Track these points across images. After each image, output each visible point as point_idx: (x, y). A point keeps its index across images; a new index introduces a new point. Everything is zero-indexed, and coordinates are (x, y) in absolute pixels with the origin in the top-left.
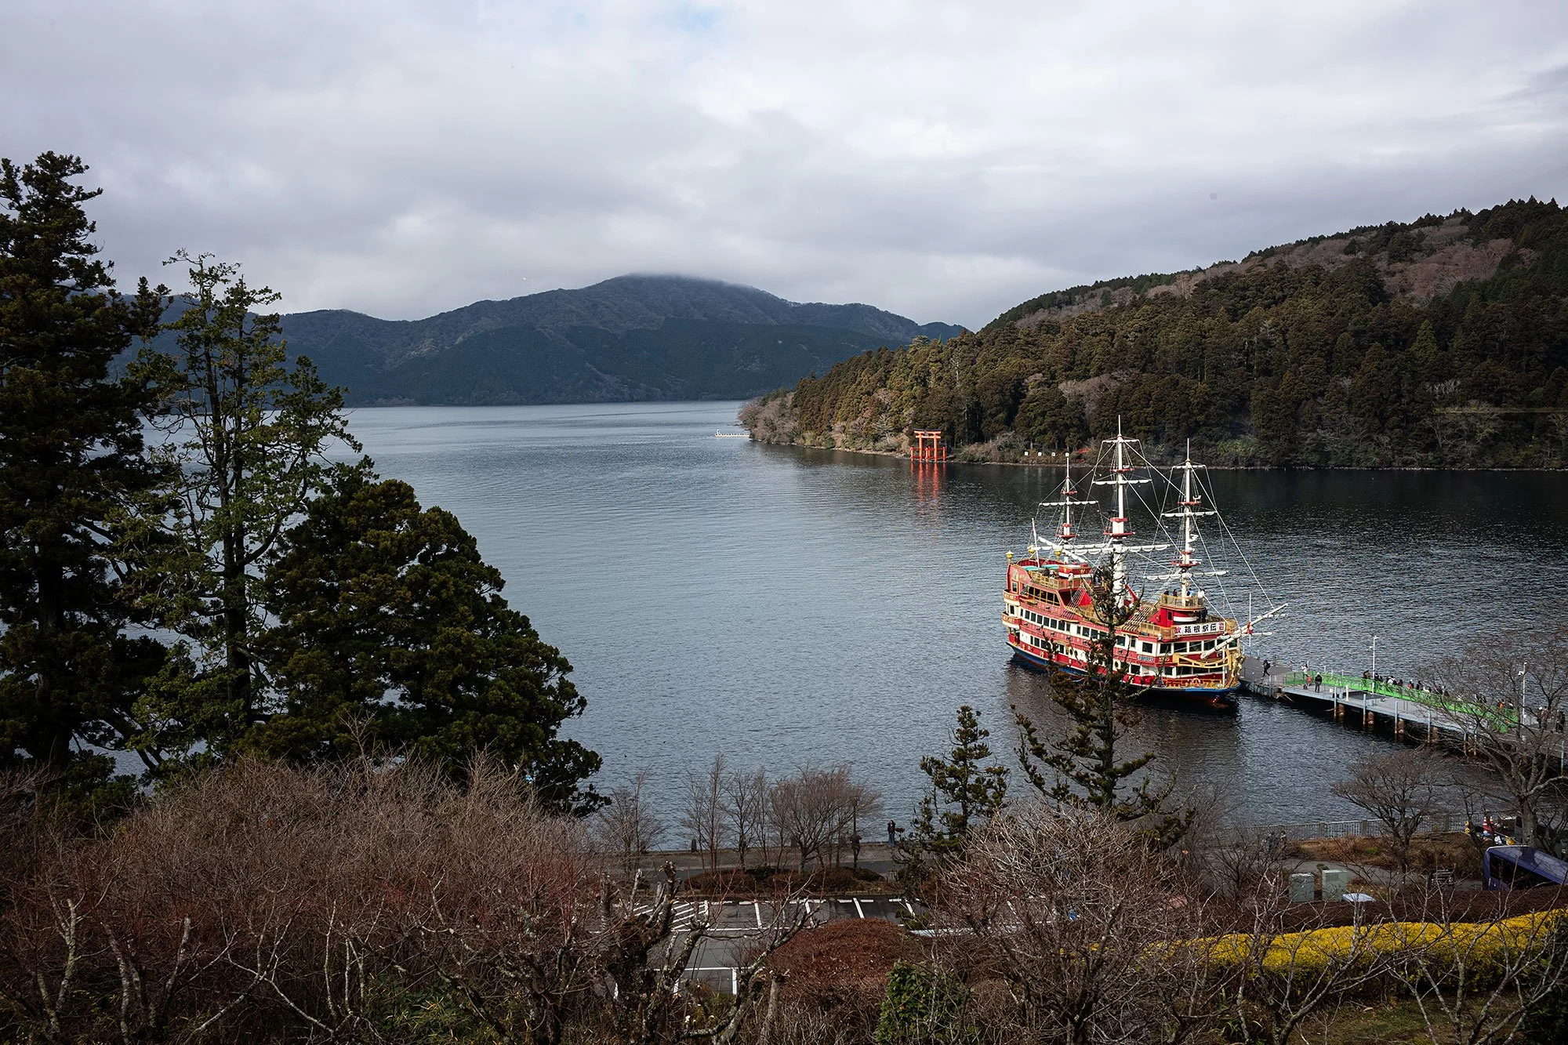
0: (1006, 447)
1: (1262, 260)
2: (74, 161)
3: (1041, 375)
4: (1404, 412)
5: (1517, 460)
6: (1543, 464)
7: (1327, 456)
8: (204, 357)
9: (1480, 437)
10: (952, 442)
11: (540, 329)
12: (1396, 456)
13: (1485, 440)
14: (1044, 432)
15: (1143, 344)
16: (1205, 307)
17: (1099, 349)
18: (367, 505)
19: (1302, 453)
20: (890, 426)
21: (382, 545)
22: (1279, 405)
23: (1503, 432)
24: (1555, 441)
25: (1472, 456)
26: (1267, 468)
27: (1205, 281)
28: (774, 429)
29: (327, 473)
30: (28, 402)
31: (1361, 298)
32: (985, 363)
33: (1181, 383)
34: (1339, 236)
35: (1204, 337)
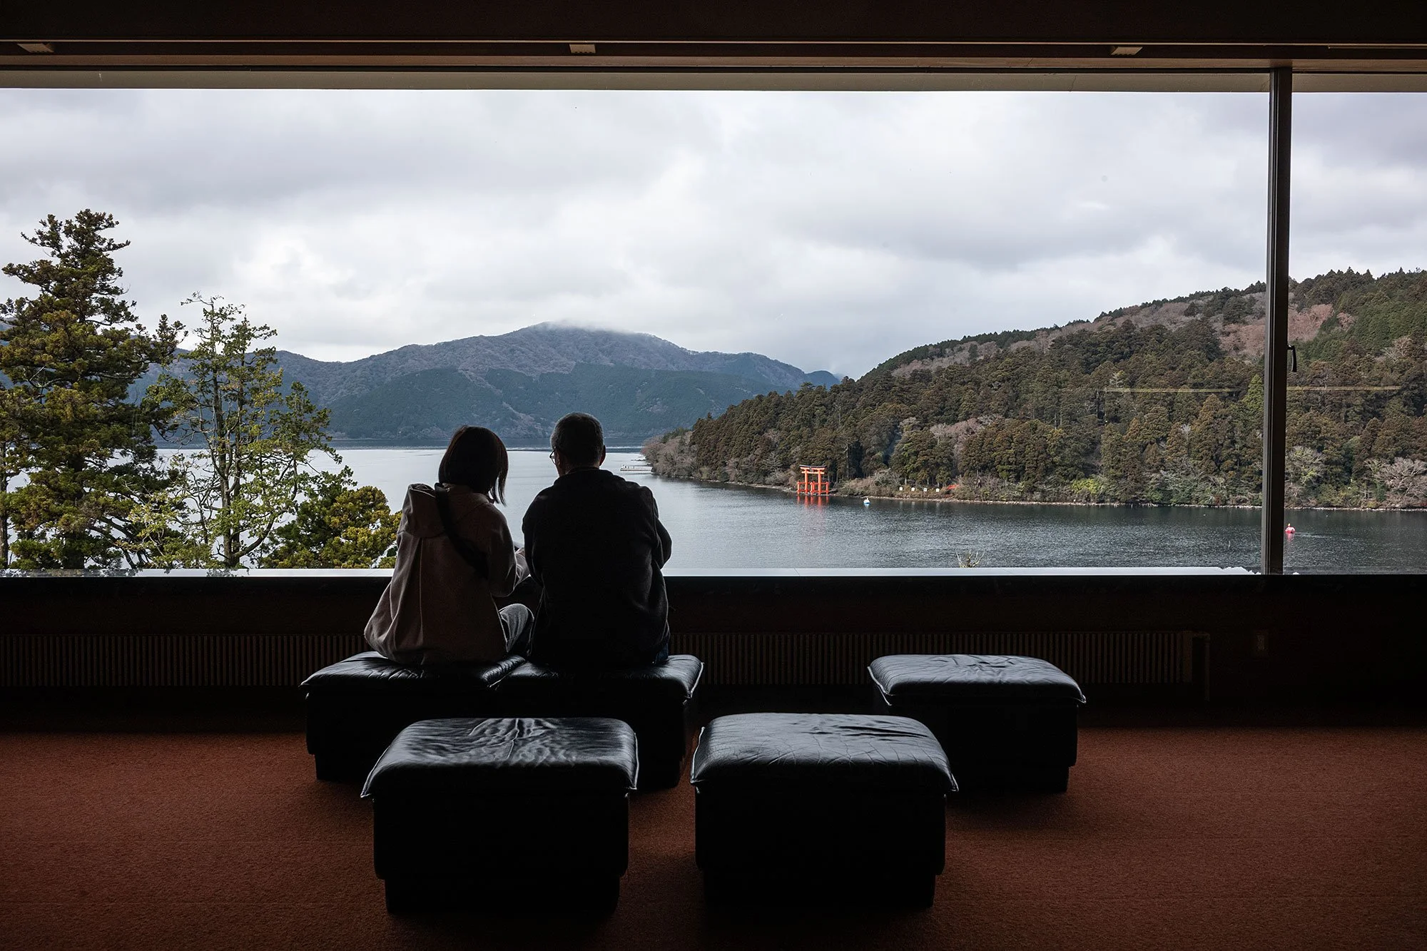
0: (883, 482)
1: (1112, 320)
2: (106, 217)
3: (915, 418)
4: (1238, 456)
5: (1338, 500)
6: (1360, 504)
7: (1169, 494)
8: (212, 382)
9: (1305, 479)
10: (834, 478)
11: (462, 371)
12: (1231, 496)
13: (1309, 482)
14: (917, 470)
15: (1006, 393)
16: (1060, 361)
17: (967, 397)
18: (348, 507)
19: (1147, 492)
20: (779, 463)
21: (360, 540)
22: (1126, 449)
23: (1325, 474)
24: (1370, 484)
25: (1298, 496)
26: (1116, 505)
27: (1061, 337)
28: (674, 463)
29: (314, 480)
30: (65, 416)
31: (1199, 355)
32: (864, 408)
33: (1039, 428)
34: (1180, 300)
35: (1060, 387)
